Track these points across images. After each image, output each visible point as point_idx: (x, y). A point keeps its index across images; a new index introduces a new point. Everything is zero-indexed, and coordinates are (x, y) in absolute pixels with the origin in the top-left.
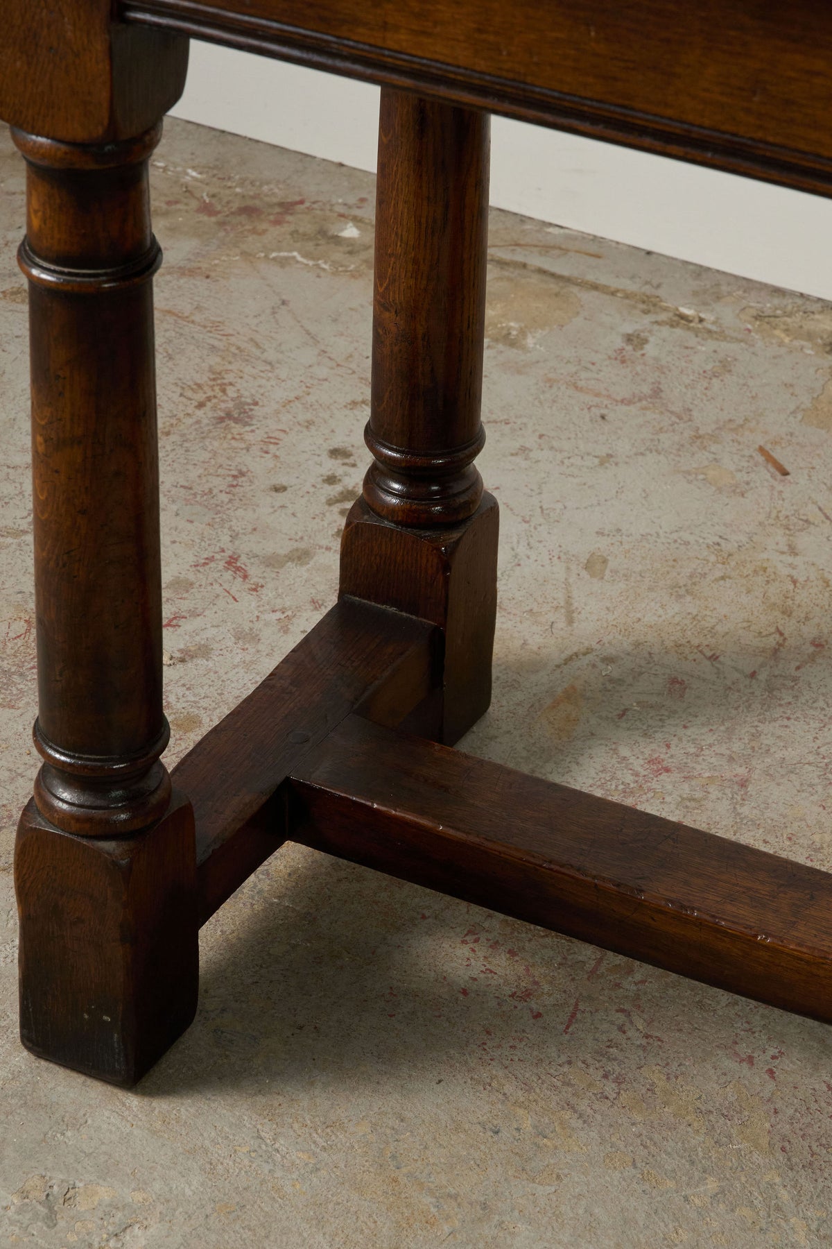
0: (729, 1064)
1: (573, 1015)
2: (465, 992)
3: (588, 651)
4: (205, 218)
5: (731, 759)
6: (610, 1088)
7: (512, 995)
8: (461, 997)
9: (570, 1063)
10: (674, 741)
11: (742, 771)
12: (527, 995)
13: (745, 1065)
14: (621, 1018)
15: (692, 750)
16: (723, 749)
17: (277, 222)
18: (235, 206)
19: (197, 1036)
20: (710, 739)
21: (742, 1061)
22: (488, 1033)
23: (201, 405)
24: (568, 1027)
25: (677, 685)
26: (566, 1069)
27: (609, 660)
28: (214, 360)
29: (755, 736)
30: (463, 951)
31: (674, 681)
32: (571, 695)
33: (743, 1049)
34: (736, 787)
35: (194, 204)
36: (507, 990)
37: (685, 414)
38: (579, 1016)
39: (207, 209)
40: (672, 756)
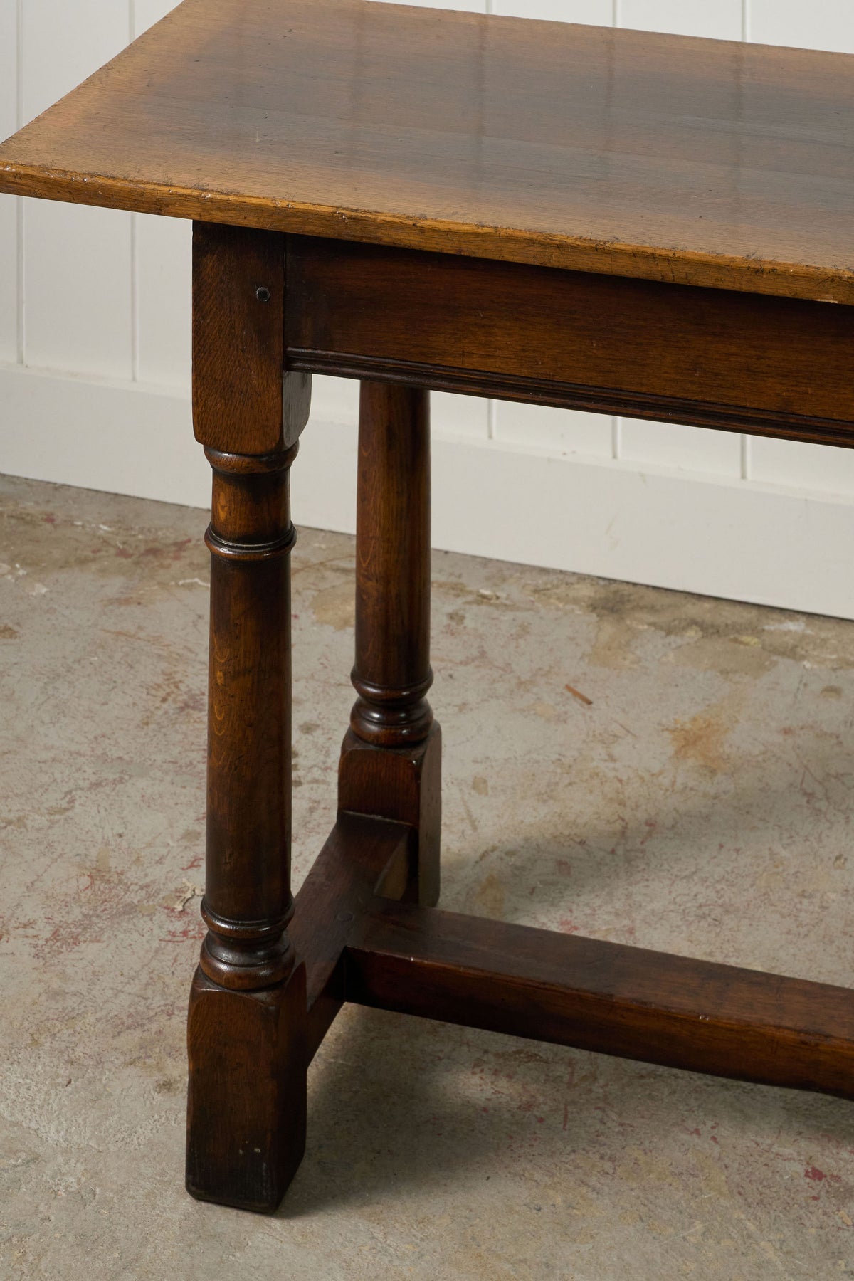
0: (684, 1137)
1: (566, 1117)
2: (485, 1110)
3: (494, 849)
4: (123, 560)
5: (617, 915)
6: (608, 1166)
7: (519, 1108)
8: (484, 1114)
9: (574, 1151)
10: (574, 907)
11: (627, 922)
12: (529, 1106)
13: (695, 1136)
14: (598, 1114)
15: (588, 911)
16: (609, 908)
17: (177, 558)
18: (142, 548)
19: (307, 1168)
20: (598, 902)
21: (692, 1133)
22: (511, 1137)
23: (164, 700)
24: (565, 1125)
25: (563, 866)
26: (573, 1156)
27: (511, 853)
28: (163, 665)
29: (629, 896)
30: (475, 1080)
31: (560, 863)
32: (492, 882)
33: (691, 1124)
34: (627, 935)
35: (112, 551)
36: (514, 1104)
37: (507, 668)
38: (570, 1116)
39: (122, 553)
40: (576, 918)
